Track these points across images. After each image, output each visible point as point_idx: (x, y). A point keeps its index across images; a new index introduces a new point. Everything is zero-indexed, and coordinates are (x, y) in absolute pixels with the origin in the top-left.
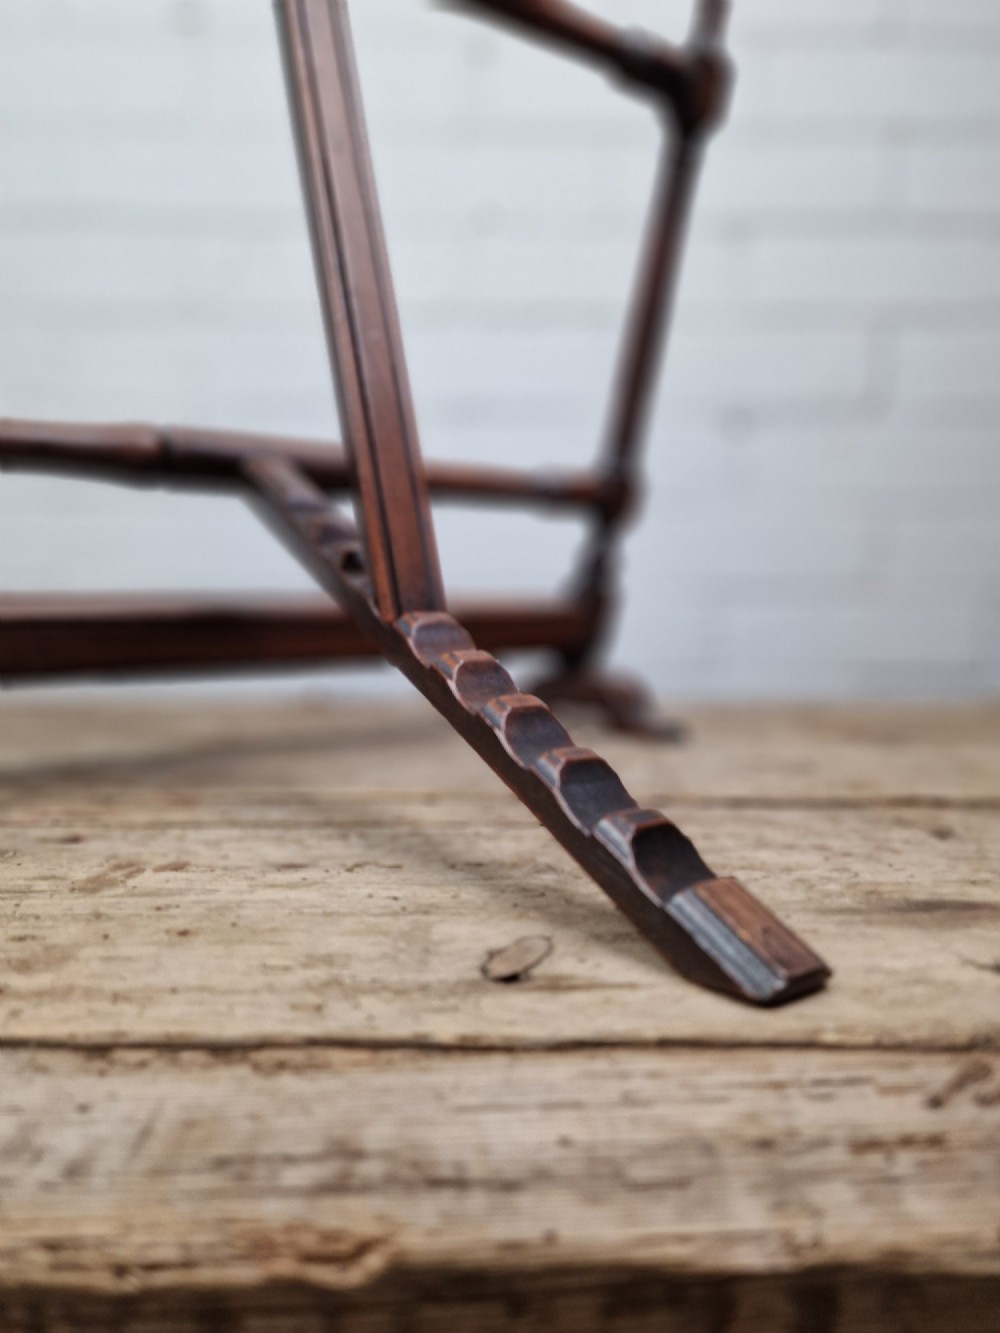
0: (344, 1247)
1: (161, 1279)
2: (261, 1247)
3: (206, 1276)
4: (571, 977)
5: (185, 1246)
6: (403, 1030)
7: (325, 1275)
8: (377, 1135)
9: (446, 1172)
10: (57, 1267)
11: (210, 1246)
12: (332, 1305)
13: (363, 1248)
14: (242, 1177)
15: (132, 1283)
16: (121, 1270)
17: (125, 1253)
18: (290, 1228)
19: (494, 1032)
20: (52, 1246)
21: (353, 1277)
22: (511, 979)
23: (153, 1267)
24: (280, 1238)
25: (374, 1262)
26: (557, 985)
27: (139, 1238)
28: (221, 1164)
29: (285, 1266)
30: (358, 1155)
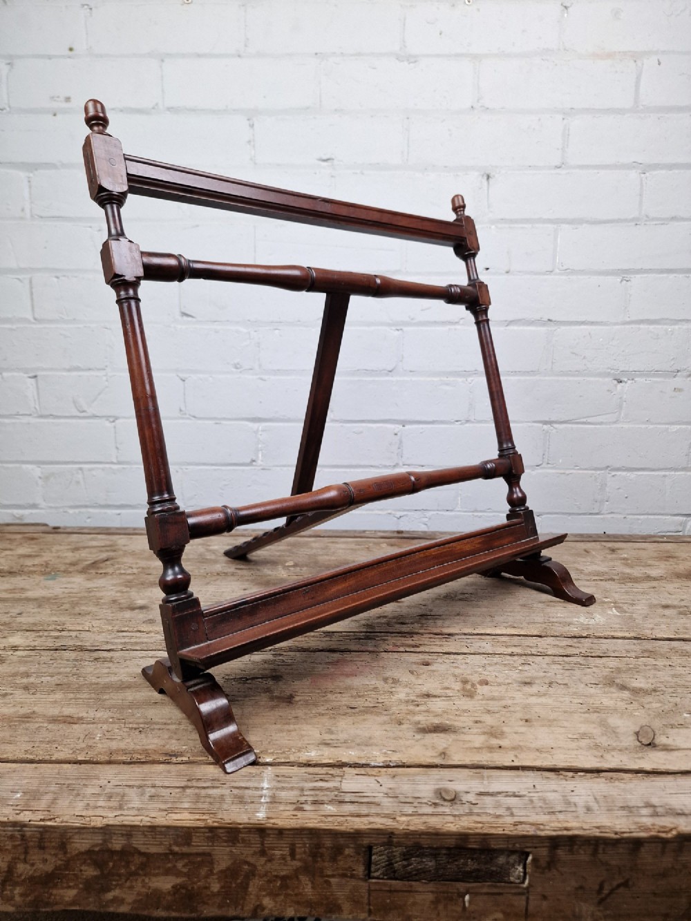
0: (667, 829)
1: (625, 835)
2: (647, 829)
3: (635, 835)
4: (669, 745)
5: (629, 829)
6: (636, 767)
7: (663, 835)
8: (655, 801)
9: (680, 812)
10: (601, 832)
11: (635, 829)
12: (665, 842)
13: (671, 830)
14: (631, 812)
15: (617, 836)
16: (616, 833)
17: (618, 830)
18: (653, 825)
19: (663, 768)
20: (598, 828)
21: (669, 835)
22: (650, 744)
23: (624, 833)
24: (651, 827)
25: (674, 832)
26: (666, 749)
27: (618, 827)
28: (623, 808)
29: (653, 833)
30: (654, 806)
